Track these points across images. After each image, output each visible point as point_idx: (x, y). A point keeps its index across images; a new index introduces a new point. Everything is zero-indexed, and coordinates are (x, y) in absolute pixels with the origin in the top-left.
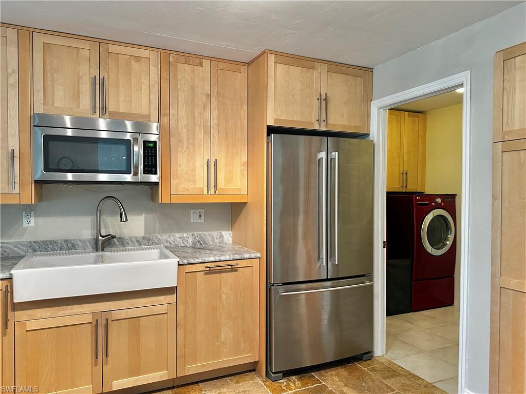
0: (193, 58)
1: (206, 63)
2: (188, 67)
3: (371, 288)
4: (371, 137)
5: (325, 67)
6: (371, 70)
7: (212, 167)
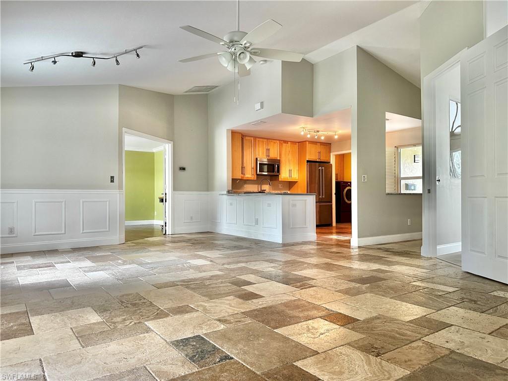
0: (286, 142)
1: (289, 143)
2: (285, 144)
3: (332, 205)
4: (331, 163)
5: (319, 144)
6: (331, 144)
7: (290, 171)
